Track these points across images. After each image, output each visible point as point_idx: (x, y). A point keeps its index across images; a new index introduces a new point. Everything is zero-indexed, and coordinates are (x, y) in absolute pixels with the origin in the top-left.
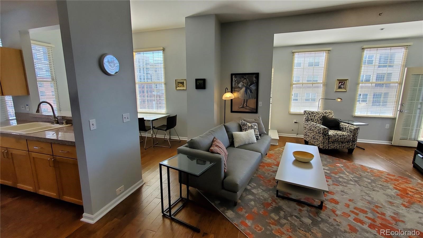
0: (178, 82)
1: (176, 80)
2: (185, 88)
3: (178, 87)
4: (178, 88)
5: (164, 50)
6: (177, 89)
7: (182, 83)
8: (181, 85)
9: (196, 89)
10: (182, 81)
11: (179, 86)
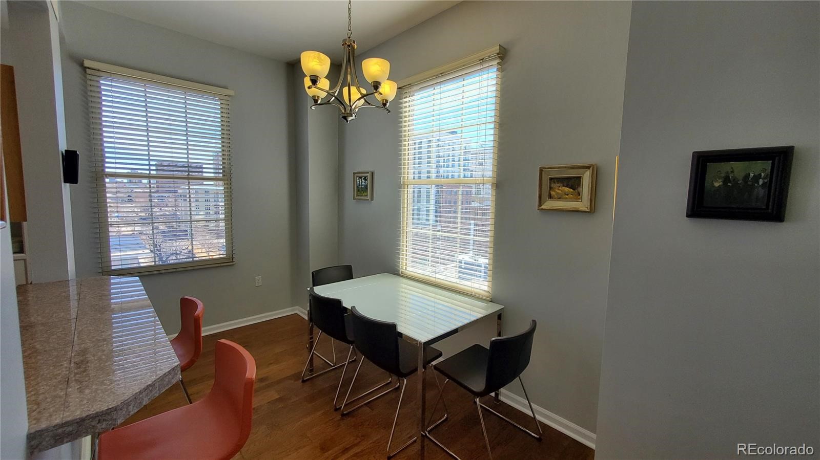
0: (551, 179)
1: (541, 171)
2: (583, 205)
3: (551, 197)
4: (549, 204)
5: (503, 55)
6: (543, 207)
7: (573, 183)
8: (567, 189)
9: (686, 218)
10: (573, 174)
11: (553, 193)
